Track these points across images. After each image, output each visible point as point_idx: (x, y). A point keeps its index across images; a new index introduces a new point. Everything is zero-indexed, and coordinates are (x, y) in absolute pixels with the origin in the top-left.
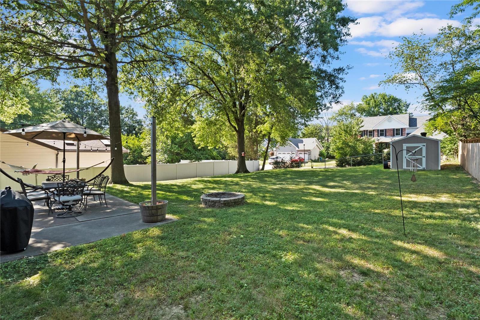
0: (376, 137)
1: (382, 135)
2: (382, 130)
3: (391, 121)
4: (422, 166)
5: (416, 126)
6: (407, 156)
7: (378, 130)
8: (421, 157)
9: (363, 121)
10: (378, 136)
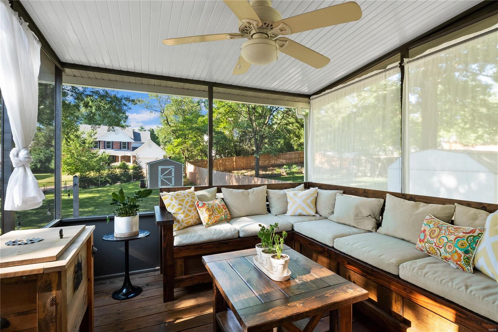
0: (102, 149)
1: (108, 147)
2: (109, 142)
3: (118, 134)
4: (171, 184)
5: (140, 141)
6: (161, 176)
7: (105, 142)
8: (171, 177)
9: (96, 133)
10: (105, 148)
